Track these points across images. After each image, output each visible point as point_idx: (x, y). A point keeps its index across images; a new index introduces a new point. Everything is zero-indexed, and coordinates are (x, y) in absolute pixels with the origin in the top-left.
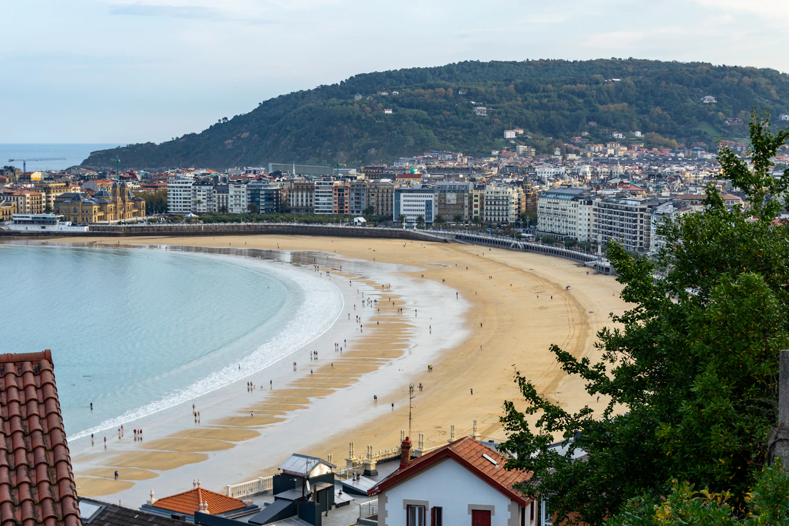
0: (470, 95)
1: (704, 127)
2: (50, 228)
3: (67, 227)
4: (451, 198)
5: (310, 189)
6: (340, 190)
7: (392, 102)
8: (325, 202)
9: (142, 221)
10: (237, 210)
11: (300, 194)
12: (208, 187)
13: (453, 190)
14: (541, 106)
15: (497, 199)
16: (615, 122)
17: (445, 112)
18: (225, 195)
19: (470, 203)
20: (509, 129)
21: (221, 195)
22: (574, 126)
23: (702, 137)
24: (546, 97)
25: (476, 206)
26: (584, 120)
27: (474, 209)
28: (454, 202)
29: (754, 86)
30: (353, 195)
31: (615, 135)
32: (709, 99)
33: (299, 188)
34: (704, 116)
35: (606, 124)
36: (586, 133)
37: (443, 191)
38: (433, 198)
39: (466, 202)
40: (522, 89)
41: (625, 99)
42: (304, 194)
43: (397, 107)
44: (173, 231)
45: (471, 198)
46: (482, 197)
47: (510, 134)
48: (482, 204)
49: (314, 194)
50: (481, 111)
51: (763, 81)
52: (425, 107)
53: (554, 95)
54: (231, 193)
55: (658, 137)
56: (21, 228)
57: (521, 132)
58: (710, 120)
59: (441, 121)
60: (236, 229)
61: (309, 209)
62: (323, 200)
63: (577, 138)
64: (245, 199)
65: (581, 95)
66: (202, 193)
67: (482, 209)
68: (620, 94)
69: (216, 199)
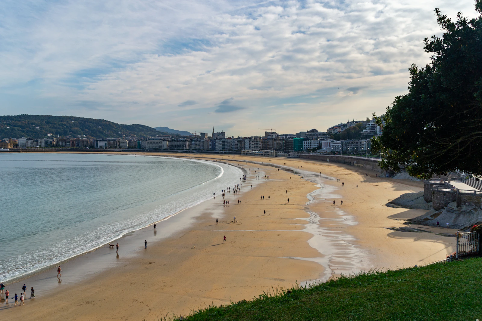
0: (32, 124)
3: (2, 149)
4: (112, 142)
5: (64, 141)
6: (73, 141)
7: (8, 125)
11: (61, 142)
12: (31, 140)
13: (112, 140)
14: (55, 128)
15: (123, 142)
16: (77, 132)
17: (26, 128)
18: (37, 142)
19: (117, 143)
20: (49, 133)
21: (36, 142)
24: (55, 125)
25: (118, 144)
26: (69, 132)
27: (118, 145)
28: (113, 143)
29: (109, 124)
30: (77, 142)
31: (78, 136)
32: (100, 127)
33: (60, 140)
35: (75, 133)
36: (70, 135)
37: (109, 140)
38: (106, 142)
39: (116, 143)
40: (47, 123)
41: (77, 126)
42: (62, 142)
43: (11, 126)
44: (35, 150)
45: (117, 142)
46: (120, 142)
48: (120, 143)
49: (65, 142)
50: (38, 128)
52: (20, 126)
53: (57, 125)
54: (39, 141)
57: (52, 134)
58: (102, 133)
59: (26, 130)
60: (52, 150)
62: (67, 144)
63: (68, 136)
64: (43, 143)
65: (65, 125)
66: (29, 142)
67: (120, 145)
68: (75, 125)
69: (34, 143)
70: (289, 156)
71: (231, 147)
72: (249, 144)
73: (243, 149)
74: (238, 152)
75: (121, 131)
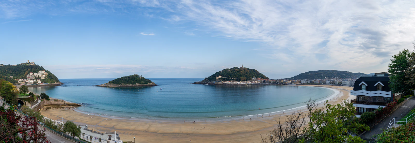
0: (321, 73)
1: (344, 77)
2: (292, 84)
3: (293, 84)
7: (313, 74)
8: (318, 82)
9: (299, 84)
10: (308, 83)
14: (328, 75)
18: (307, 81)
22: (331, 77)
23: (344, 78)
29: (348, 73)
30: (320, 81)
32: (344, 74)
34: (344, 76)
40: (326, 73)
41: (336, 74)
42: (315, 81)
47: (325, 77)
50: (322, 75)
51: (349, 73)
52: (317, 74)
55: (340, 78)
56: (289, 84)
61: (316, 83)
65: (332, 74)
68: (335, 74)
75: (352, 76)
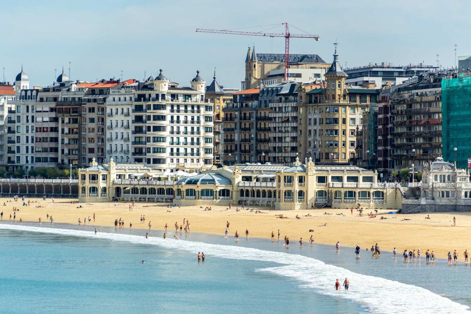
70: (410, 201)
71: (10, 151)
72: (132, 127)
73: (94, 163)
74: (58, 181)
